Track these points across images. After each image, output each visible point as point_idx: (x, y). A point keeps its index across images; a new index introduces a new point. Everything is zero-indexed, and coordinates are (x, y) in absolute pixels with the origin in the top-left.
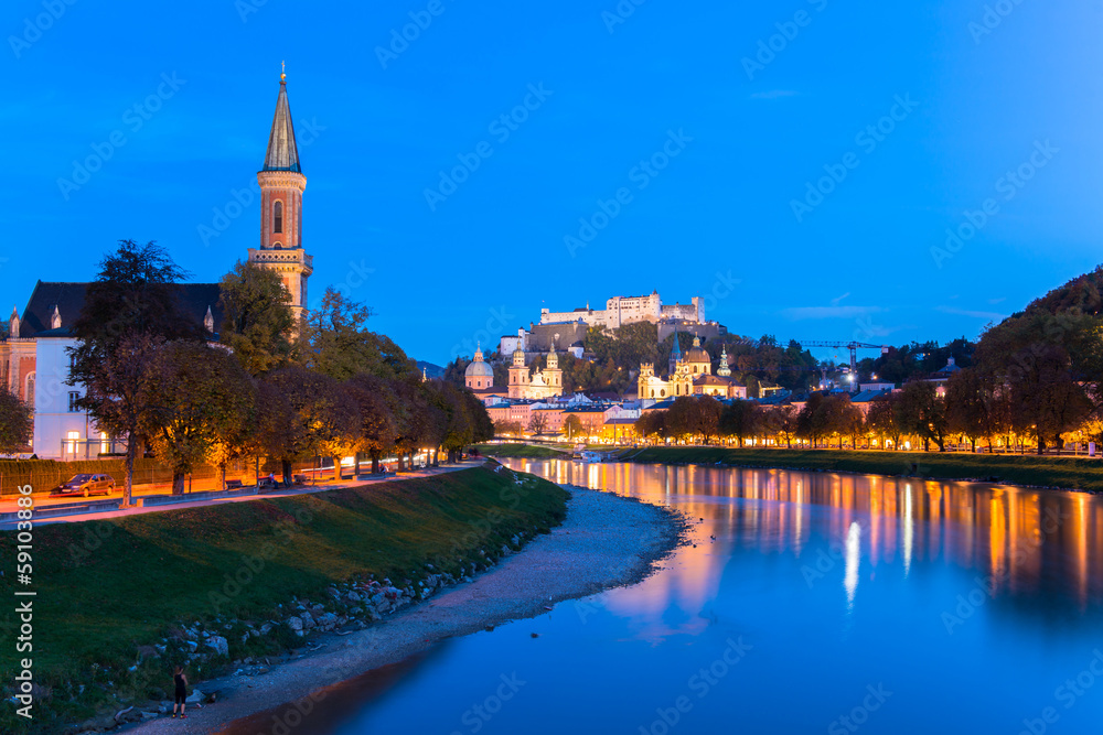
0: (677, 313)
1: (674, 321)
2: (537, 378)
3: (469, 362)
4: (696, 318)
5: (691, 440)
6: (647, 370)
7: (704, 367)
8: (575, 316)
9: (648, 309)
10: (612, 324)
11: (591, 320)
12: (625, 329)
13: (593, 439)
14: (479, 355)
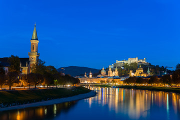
0: (141, 61)
1: (141, 62)
2: (114, 73)
3: (102, 69)
4: (144, 62)
5: (133, 84)
6: (131, 71)
7: (142, 71)
8: (122, 62)
9: (136, 60)
10: (129, 63)
11: (125, 62)
12: (131, 64)
13: (117, 84)
14: (103, 69)
